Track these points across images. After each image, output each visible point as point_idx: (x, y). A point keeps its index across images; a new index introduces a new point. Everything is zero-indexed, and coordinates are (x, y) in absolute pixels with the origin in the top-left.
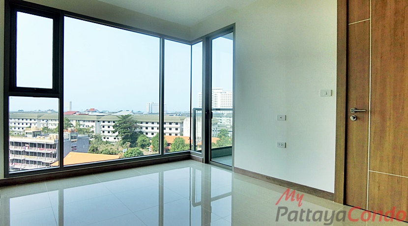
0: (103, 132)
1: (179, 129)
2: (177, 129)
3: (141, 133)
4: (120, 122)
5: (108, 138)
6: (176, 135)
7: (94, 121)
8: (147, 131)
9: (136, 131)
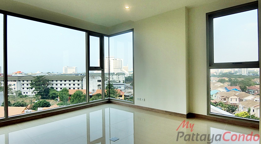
0: (23, 88)
1: (80, 85)
2: (78, 85)
3: (52, 88)
4: (35, 81)
5: (27, 93)
6: (78, 88)
7: (15, 81)
8: (57, 86)
9: (48, 87)
